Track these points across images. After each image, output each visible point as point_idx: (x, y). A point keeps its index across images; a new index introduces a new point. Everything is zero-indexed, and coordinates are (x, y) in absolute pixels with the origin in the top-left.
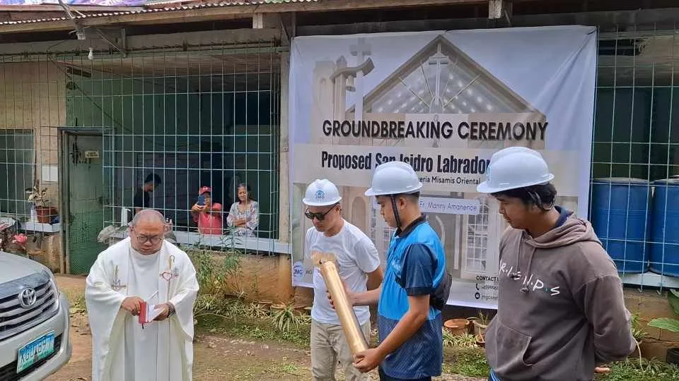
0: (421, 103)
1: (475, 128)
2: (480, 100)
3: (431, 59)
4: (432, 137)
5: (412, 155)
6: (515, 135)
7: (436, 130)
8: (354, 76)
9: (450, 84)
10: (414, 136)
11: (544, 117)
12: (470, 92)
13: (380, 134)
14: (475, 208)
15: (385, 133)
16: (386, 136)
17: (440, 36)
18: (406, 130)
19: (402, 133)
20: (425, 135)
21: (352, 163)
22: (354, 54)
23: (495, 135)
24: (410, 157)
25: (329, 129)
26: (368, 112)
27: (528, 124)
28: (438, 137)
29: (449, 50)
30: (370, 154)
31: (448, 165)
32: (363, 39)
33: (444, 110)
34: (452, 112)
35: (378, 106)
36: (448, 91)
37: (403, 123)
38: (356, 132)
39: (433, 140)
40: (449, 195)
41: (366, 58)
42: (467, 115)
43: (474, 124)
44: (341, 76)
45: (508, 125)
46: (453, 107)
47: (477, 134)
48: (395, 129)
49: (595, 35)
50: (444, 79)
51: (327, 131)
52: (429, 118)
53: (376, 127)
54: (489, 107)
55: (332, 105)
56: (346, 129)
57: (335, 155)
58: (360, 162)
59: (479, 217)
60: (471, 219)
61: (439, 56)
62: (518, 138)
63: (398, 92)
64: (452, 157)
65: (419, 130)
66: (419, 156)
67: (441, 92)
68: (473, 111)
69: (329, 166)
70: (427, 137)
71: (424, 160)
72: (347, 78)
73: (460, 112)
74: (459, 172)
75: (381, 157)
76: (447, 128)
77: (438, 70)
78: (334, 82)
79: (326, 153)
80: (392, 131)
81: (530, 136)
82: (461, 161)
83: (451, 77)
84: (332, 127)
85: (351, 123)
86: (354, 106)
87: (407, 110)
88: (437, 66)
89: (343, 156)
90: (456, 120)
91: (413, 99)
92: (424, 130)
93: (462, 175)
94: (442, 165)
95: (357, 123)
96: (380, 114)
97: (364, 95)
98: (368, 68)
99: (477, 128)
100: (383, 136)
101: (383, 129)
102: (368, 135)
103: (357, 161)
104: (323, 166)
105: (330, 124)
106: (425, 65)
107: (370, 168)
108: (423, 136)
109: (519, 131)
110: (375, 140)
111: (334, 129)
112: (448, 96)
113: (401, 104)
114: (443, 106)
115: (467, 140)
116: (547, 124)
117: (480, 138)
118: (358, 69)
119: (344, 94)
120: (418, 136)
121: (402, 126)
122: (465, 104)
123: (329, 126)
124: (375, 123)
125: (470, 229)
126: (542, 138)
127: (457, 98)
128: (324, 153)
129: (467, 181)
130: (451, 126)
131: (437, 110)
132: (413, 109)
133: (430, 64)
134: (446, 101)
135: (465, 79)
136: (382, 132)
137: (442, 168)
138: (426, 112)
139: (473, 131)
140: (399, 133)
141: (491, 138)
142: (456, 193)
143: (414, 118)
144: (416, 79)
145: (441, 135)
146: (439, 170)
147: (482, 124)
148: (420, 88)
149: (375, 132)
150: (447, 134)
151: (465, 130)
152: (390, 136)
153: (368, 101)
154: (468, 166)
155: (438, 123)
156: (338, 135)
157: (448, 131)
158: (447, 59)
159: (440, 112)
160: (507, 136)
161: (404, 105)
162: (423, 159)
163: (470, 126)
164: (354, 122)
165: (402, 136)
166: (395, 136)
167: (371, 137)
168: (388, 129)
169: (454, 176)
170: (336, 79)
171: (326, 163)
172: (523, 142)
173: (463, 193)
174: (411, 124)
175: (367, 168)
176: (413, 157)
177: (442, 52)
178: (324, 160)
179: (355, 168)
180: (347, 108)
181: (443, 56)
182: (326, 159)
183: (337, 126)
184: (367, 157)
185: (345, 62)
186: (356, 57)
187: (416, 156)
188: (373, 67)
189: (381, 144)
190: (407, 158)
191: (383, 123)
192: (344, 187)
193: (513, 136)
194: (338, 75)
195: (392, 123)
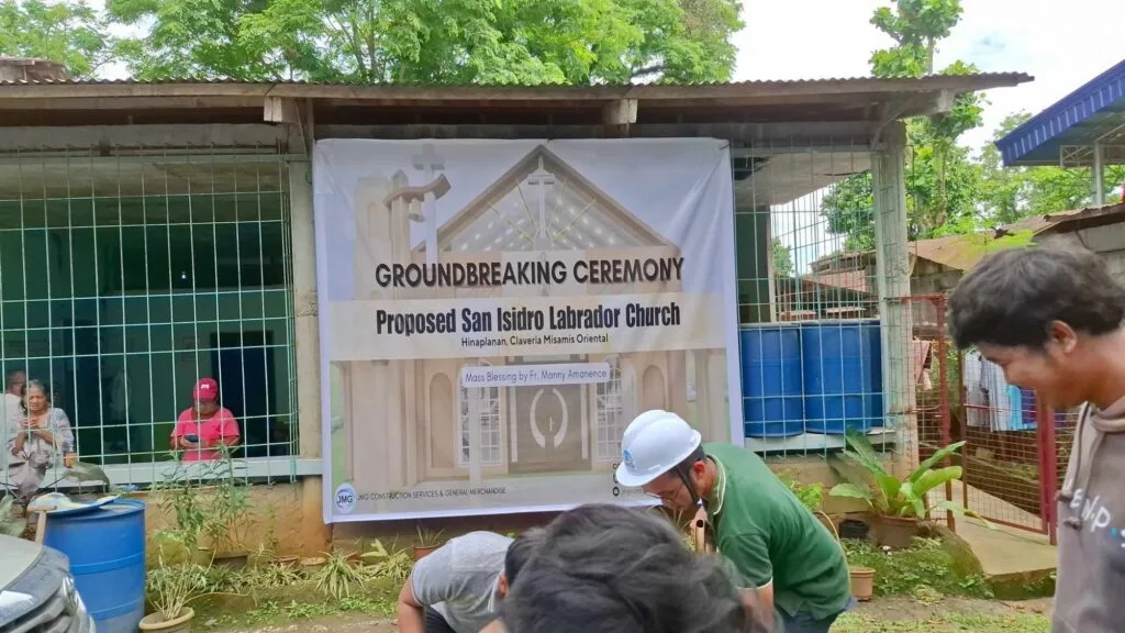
0: (521, 236)
1: (595, 267)
2: (599, 231)
3: (530, 177)
4: (539, 282)
5: (514, 308)
6: (646, 274)
7: (545, 273)
8: (421, 198)
9: (558, 210)
10: (515, 282)
11: (678, 251)
12: (585, 221)
13: (466, 281)
14: (604, 373)
15: (473, 279)
16: (475, 283)
17: (541, 147)
18: (503, 274)
19: (497, 278)
20: (530, 279)
21: (427, 325)
22: (419, 167)
23: (621, 276)
24: (511, 311)
26: (445, 249)
27: (662, 261)
28: (548, 281)
29: (554, 165)
30: (453, 311)
31: (563, 319)
32: (432, 147)
33: (553, 245)
34: (565, 248)
35: (460, 241)
36: (557, 220)
37: (497, 265)
38: (430, 279)
39: (541, 286)
40: (569, 358)
41: (437, 174)
42: (584, 251)
43: (593, 263)
44: (401, 197)
45: (637, 262)
46: (565, 241)
47: (598, 276)
48: (487, 273)
49: (727, 151)
50: (550, 204)
51: (384, 280)
52: (534, 257)
53: (459, 272)
55: (390, 243)
56: (414, 275)
57: (399, 315)
58: (438, 322)
59: (610, 384)
60: (601, 388)
61: (541, 173)
62: (651, 278)
63: (487, 221)
65: (522, 273)
66: (524, 309)
67: (548, 222)
68: (591, 245)
69: (390, 331)
70: (534, 281)
71: (530, 314)
72: (410, 202)
73: (575, 248)
74: (580, 327)
75: (469, 313)
76: (559, 269)
77: (542, 191)
78: (389, 206)
79: (383, 312)
80: (484, 276)
81: (665, 276)
82: (580, 313)
83: (560, 202)
84: (391, 273)
85: (421, 267)
86: (424, 242)
87: (503, 247)
88: (539, 188)
89: (412, 316)
90: (569, 258)
91: (509, 231)
92: (528, 274)
93: (584, 331)
94: (556, 319)
95: (429, 267)
96: (464, 252)
97: (438, 226)
98: (441, 188)
99: (598, 267)
100: (470, 283)
101: (470, 274)
102: (449, 284)
103: (434, 321)
104: (379, 332)
105: (388, 270)
106: (524, 185)
107: (454, 330)
108: (528, 282)
109: (651, 270)
110: (459, 290)
111: (395, 276)
112: (555, 226)
113: (492, 239)
114: (552, 240)
115: (585, 284)
116: (682, 260)
117: (603, 280)
118: (427, 189)
119: (408, 226)
120: (520, 282)
121: (497, 270)
122: (580, 237)
123: (387, 273)
124: (457, 266)
125: (599, 402)
126: (679, 277)
127: (568, 228)
128: (379, 313)
129: (591, 339)
130: (564, 267)
131: (543, 245)
132: (511, 245)
133: (532, 183)
134: (555, 234)
135: (580, 205)
136: (469, 278)
137: (556, 323)
138: (530, 249)
139: (593, 272)
140: (493, 278)
141: (617, 280)
142: (578, 356)
143: (514, 258)
144: (512, 200)
145: (552, 280)
146: (553, 327)
147: (603, 262)
148: (520, 218)
149: (459, 278)
150: (559, 277)
152: (482, 284)
153: (443, 235)
154: (590, 317)
155: (547, 264)
156: (402, 284)
157: (561, 273)
158: (552, 177)
159: (549, 248)
160: (637, 275)
161: (498, 240)
162: (529, 312)
163: (588, 264)
164: (425, 266)
165: (496, 283)
166: (488, 283)
167: (452, 286)
168: (478, 274)
169: (574, 332)
170: (393, 203)
171: (384, 327)
172: (657, 283)
173: (587, 355)
174: (509, 266)
175: (449, 331)
176: (517, 311)
177: (545, 168)
178: (380, 323)
179: (431, 331)
180: (413, 246)
181: (546, 173)
182: (384, 322)
183: (399, 271)
184: (448, 314)
185: (405, 179)
186: (421, 173)
187: (519, 309)
188: (449, 187)
189: (467, 296)
190: (507, 313)
191: (469, 265)
192: (416, 361)
193: (644, 277)
194: (397, 198)
195: (482, 265)
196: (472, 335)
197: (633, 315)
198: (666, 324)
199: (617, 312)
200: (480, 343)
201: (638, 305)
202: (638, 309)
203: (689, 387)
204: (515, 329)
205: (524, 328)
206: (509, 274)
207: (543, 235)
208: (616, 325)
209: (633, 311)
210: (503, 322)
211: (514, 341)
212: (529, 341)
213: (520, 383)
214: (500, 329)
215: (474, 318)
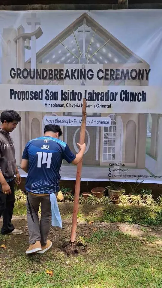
0: (74, 57)
1: (107, 73)
2: (110, 55)
3: (79, 29)
4: (81, 79)
5: (69, 90)
6: (131, 76)
7: (83, 75)
8: (30, 39)
9: (92, 45)
10: (69, 78)
12: (104, 50)
13: (48, 77)
14: (108, 122)
15: (51, 76)
17: (85, 13)
18: (64, 75)
19: (62, 76)
21: (30, 96)
22: (29, 24)
23: (119, 77)
24: (67, 92)
25: (14, 74)
26: (40, 63)
27: (139, 70)
28: (85, 79)
29: (90, 22)
30: (42, 90)
31: (91, 96)
32: (35, 14)
33: (88, 61)
34: (93, 63)
35: (46, 59)
36: (91, 49)
37: (62, 70)
38: (32, 76)
39: (82, 81)
40: (92, 114)
42: (102, 65)
43: (107, 70)
44: (21, 38)
45: (128, 70)
46: (94, 60)
50: (88, 41)
51: (13, 76)
52: (79, 67)
53: (45, 73)
54: (116, 60)
55: (16, 58)
56: (25, 74)
57: (19, 91)
58: (35, 95)
59: (110, 128)
60: (106, 129)
61: (84, 27)
62: (133, 78)
63: (59, 50)
64: (93, 91)
65: (73, 74)
66: (73, 91)
67: (86, 50)
68: (106, 62)
69: (15, 98)
70: (78, 79)
72: (25, 40)
73: (98, 63)
74: (98, 100)
75: (49, 92)
76: (90, 73)
77: (84, 35)
78: (16, 42)
79: (13, 90)
80: (56, 75)
81: (141, 77)
82: (99, 94)
83: (92, 41)
85: (29, 70)
86: (31, 59)
87: (65, 62)
89: (24, 92)
90: (95, 68)
91: (68, 54)
92: (76, 75)
93: (100, 102)
94: (87, 96)
95: (32, 70)
96: (48, 64)
97: (37, 52)
98: (39, 34)
99: (109, 73)
100: (50, 78)
101: (50, 74)
102: (40, 78)
103: (33, 95)
104: (11, 98)
105: (15, 71)
106: (76, 33)
107: (42, 99)
108: (75, 78)
109: (134, 74)
110: (45, 81)
111: (17, 74)
112: (90, 53)
113: (60, 58)
114: (88, 59)
115: (102, 81)
116: (150, 70)
117: (111, 79)
118: (32, 34)
120: (72, 79)
121: (62, 72)
122: (101, 58)
123: (14, 72)
124: (44, 70)
125: (105, 136)
126: (147, 79)
127: (96, 54)
128: (11, 90)
129: (103, 106)
130: (92, 72)
131: (84, 61)
132: (69, 61)
133: (79, 32)
134: (89, 56)
135: (101, 42)
137: (87, 98)
138: (77, 63)
139: (106, 75)
140: (60, 76)
141: (117, 79)
142: (96, 113)
143: (69, 67)
144: (70, 41)
145: (86, 77)
147: (112, 70)
148: (73, 48)
149: (45, 76)
150: (90, 77)
151: (101, 75)
152: (55, 79)
153: (39, 56)
154: (103, 96)
155: (85, 70)
156: (20, 78)
157: (91, 75)
158: (89, 28)
159: (86, 63)
160: (127, 78)
161: (63, 59)
162: (75, 92)
163: (104, 71)
164: (30, 69)
165: (61, 78)
166: (57, 78)
167: (42, 79)
168: (53, 74)
169: (95, 103)
170: (18, 41)
171: (13, 96)
172: (136, 81)
173: (100, 114)
174: (67, 71)
175: (40, 99)
176: (70, 92)
177: (86, 24)
178: (11, 94)
179: (32, 99)
180: (26, 60)
181: (86, 26)
182: (13, 94)
183: (19, 72)
184: (40, 92)
185: (23, 29)
186: (30, 26)
187: (71, 91)
188: (42, 33)
189: (48, 84)
190: (65, 92)
191: (50, 70)
192: (26, 112)
193: (130, 77)
194: (19, 38)
195: (55, 70)
196: (50, 102)
197: (124, 96)
198: (139, 101)
199: (116, 94)
200: (53, 106)
201: (126, 91)
202: (126, 93)
203: (148, 131)
204: (68, 100)
205: (73, 100)
206: (67, 75)
207: (84, 57)
208: (115, 100)
209: (124, 94)
210: (63, 97)
211: (68, 105)
212: (75, 106)
213: (69, 125)
214: (62, 100)
215: (50, 94)
